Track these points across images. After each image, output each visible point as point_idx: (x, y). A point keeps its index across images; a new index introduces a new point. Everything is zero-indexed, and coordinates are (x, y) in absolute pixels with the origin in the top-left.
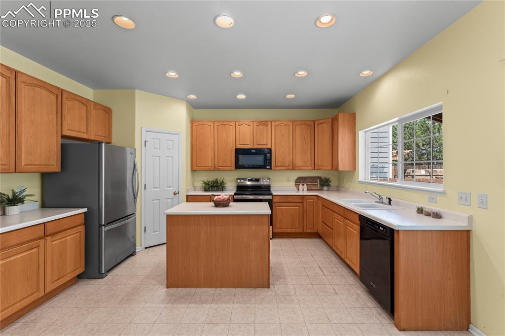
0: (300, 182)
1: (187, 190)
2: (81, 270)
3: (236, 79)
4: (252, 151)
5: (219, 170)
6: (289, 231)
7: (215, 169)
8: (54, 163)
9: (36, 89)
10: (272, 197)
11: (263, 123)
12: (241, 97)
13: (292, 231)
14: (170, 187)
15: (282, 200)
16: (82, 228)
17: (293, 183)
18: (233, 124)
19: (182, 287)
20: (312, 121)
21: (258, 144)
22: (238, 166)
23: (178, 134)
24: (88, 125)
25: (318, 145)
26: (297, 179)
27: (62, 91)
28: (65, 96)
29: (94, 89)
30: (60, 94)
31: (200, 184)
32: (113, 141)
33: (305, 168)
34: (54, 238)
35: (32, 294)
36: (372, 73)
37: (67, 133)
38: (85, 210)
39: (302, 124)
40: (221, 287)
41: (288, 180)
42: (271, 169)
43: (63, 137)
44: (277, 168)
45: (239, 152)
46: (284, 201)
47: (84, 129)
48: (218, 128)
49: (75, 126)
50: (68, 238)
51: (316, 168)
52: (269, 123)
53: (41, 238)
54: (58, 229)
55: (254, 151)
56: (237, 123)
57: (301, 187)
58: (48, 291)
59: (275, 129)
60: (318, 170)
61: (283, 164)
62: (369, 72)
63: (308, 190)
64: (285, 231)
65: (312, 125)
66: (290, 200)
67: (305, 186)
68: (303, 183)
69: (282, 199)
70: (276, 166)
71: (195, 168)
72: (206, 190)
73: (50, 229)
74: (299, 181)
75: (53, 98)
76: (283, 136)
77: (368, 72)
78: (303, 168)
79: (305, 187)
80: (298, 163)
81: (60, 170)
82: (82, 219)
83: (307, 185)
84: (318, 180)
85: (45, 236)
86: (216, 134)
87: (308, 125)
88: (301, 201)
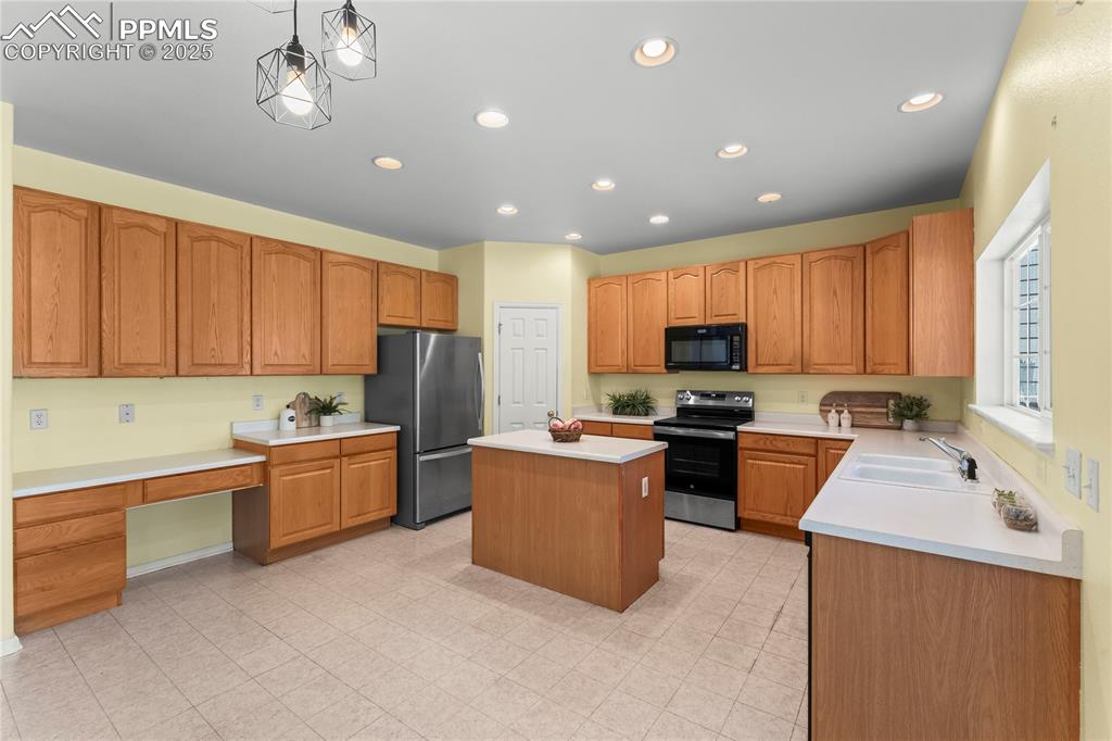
0: (831, 405)
1: (574, 411)
2: (392, 511)
3: (604, 195)
4: (699, 331)
5: (635, 373)
6: (778, 519)
7: (630, 371)
8: (367, 362)
9: (345, 267)
10: (736, 435)
11: (730, 267)
12: (660, 220)
13: (784, 522)
14: (541, 403)
15: (761, 445)
16: (393, 454)
17: (815, 408)
18: (664, 274)
19: (490, 568)
20: (858, 246)
21: (716, 316)
22: (673, 365)
23: (556, 308)
24: (420, 305)
25: (873, 308)
26: (825, 398)
27: (378, 264)
28: (382, 269)
29: (439, 249)
30: (377, 269)
31: (606, 401)
32: (459, 327)
33: (837, 369)
34: (352, 461)
35: (324, 525)
36: (940, 97)
37: (385, 320)
38: (398, 428)
39: (829, 258)
40: (543, 585)
41: (803, 399)
42: (744, 368)
43: (380, 325)
44: (763, 370)
45: (674, 335)
46: (764, 447)
47: (410, 313)
48: (634, 288)
49: (398, 309)
50: (372, 463)
51: (868, 370)
52: (742, 265)
53: (336, 457)
54: (358, 450)
55: (704, 331)
56: (671, 274)
57: (833, 416)
58: (344, 526)
59: (755, 278)
60: (873, 373)
61: (775, 360)
62: (932, 95)
63: (853, 426)
64: (769, 517)
65: (861, 256)
66: (781, 445)
67: (846, 414)
68: (839, 409)
69: (762, 442)
70: (758, 365)
71: (597, 370)
72: (615, 412)
73: (347, 448)
74: (832, 401)
75: (367, 275)
76: (775, 292)
77: (929, 97)
78: (831, 369)
79: (846, 417)
80: (818, 355)
81: (376, 372)
82: (393, 440)
83: (849, 412)
84: (892, 402)
85: (340, 456)
86: (630, 300)
87: (847, 259)
88: (812, 451)
